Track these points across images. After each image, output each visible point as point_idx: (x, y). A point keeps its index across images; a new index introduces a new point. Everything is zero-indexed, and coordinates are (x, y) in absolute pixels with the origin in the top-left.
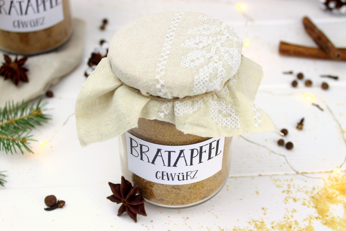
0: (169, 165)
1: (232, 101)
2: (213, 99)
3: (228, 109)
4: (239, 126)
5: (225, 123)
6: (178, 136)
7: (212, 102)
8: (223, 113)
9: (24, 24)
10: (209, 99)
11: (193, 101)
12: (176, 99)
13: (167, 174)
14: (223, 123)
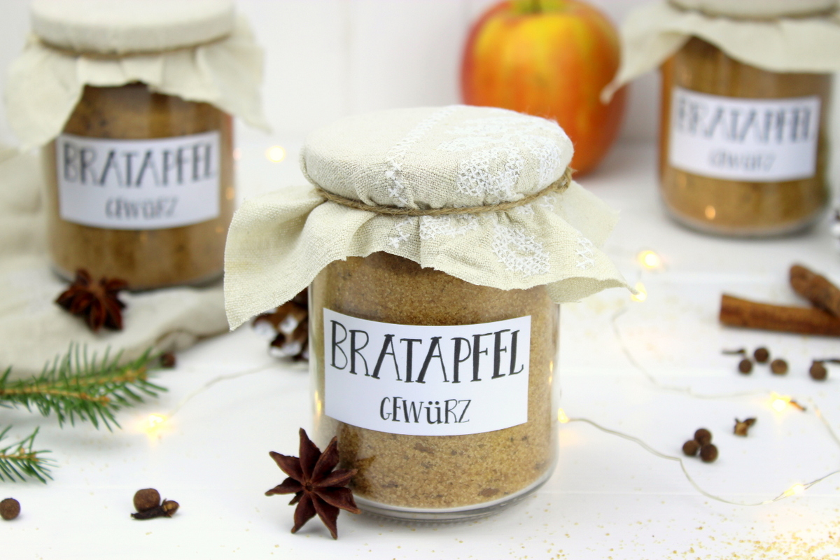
0: (409, 379)
1: (537, 228)
2: (499, 222)
3: (528, 242)
4: (547, 269)
5: (521, 266)
6: (429, 302)
7: (498, 227)
8: (519, 249)
9: (131, 209)
10: (491, 219)
11: (458, 221)
12: (426, 209)
13: (404, 402)
14: (517, 266)
